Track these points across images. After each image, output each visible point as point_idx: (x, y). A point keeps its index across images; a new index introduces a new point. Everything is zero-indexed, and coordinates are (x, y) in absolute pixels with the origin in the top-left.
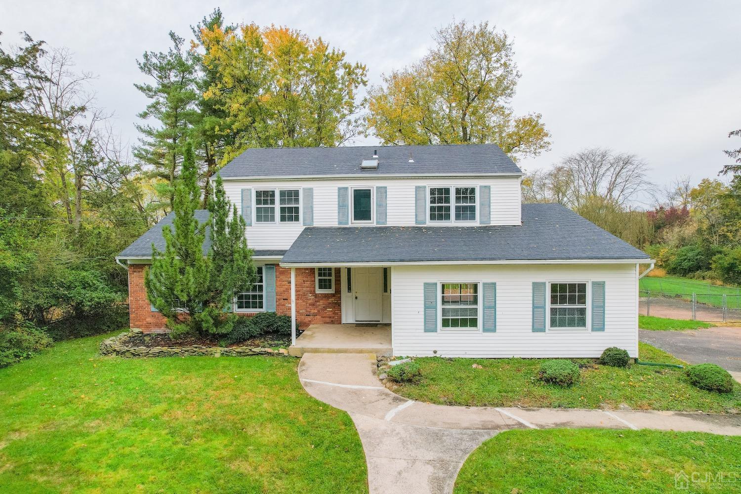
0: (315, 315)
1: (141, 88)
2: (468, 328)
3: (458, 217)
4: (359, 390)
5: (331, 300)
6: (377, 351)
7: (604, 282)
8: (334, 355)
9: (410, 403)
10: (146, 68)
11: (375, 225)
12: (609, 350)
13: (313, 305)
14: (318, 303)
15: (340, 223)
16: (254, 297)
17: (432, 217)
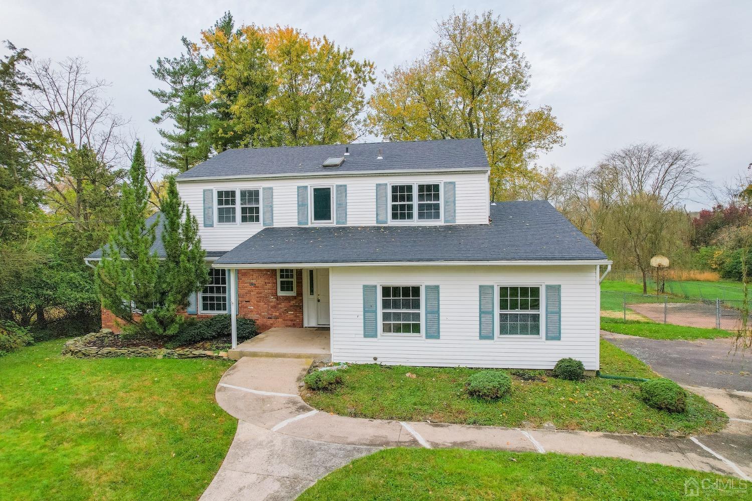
0: (276, 318)
1: (155, 94)
2: (411, 334)
3: (421, 216)
4: (269, 397)
5: (292, 302)
6: (315, 356)
7: (560, 286)
8: (271, 359)
9: (315, 412)
10: (160, 73)
11: (335, 225)
12: (562, 361)
13: (274, 307)
14: (280, 306)
15: (299, 223)
16: (218, 299)
17: (395, 216)
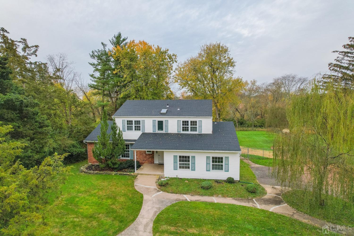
0: (146, 160)
1: (91, 64)
2: (187, 169)
3: (191, 130)
5: (151, 156)
6: (160, 175)
7: (229, 157)
8: (147, 176)
9: (162, 192)
10: (93, 56)
11: (164, 132)
12: (228, 178)
14: (147, 157)
15: (153, 132)
16: (127, 154)
17: (183, 130)
